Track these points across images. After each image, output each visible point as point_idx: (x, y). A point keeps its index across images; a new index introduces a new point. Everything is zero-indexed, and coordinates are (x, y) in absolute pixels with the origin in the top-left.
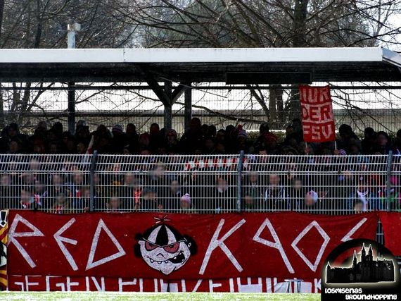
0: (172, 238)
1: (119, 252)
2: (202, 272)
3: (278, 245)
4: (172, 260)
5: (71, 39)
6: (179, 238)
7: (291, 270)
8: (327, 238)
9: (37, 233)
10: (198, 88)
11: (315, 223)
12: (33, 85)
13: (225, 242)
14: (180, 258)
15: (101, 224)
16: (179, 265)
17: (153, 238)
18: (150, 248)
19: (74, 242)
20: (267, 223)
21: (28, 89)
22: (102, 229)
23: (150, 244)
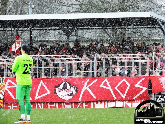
0: (68, 86)
1: (48, 92)
2: (80, 99)
3: (110, 88)
4: (69, 95)
6: (71, 86)
7: (115, 98)
8: (129, 85)
10: (80, 29)
13: (89, 88)
14: (72, 94)
15: (41, 82)
16: (71, 97)
17: (61, 87)
18: (60, 91)
20: (106, 80)
21: (17, 30)
22: (42, 84)
23: (60, 89)
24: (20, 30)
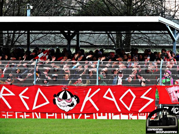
0: (69, 96)
1: (46, 102)
2: (81, 111)
3: (114, 99)
4: (69, 106)
5: (29, 12)
6: (72, 96)
8: (134, 97)
9: (12, 94)
11: (129, 90)
12: (17, 32)
13: (91, 98)
14: (72, 105)
15: (39, 90)
16: (72, 108)
17: (61, 96)
18: (60, 100)
19: (28, 98)
20: (109, 90)
22: (39, 92)
23: (60, 99)
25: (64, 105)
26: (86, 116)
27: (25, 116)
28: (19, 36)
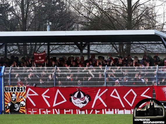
0: (82, 95)
1: (64, 100)
2: (93, 107)
3: (119, 98)
4: (82, 103)
5: (48, 28)
6: (85, 95)
7: (124, 106)
8: (136, 95)
9: (36, 94)
10: (92, 44)
11: (131, 90)
12: (38, 44)
13: (100, 97)
14: (85, 102)
15: (58, 91)
16: (85, 105)
17: (76, 95)
18: (75, 99)
19: (49, 97)
20: (115, 90)
21: (36, 45)
22: (58, 92)
23: (75, 98)
24: (38, 45)
25: (78, 102)
26: (96, 112)
27: (47, 112)
28: (40, 47)
